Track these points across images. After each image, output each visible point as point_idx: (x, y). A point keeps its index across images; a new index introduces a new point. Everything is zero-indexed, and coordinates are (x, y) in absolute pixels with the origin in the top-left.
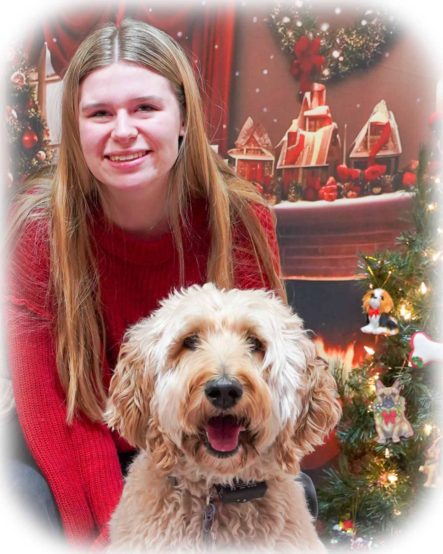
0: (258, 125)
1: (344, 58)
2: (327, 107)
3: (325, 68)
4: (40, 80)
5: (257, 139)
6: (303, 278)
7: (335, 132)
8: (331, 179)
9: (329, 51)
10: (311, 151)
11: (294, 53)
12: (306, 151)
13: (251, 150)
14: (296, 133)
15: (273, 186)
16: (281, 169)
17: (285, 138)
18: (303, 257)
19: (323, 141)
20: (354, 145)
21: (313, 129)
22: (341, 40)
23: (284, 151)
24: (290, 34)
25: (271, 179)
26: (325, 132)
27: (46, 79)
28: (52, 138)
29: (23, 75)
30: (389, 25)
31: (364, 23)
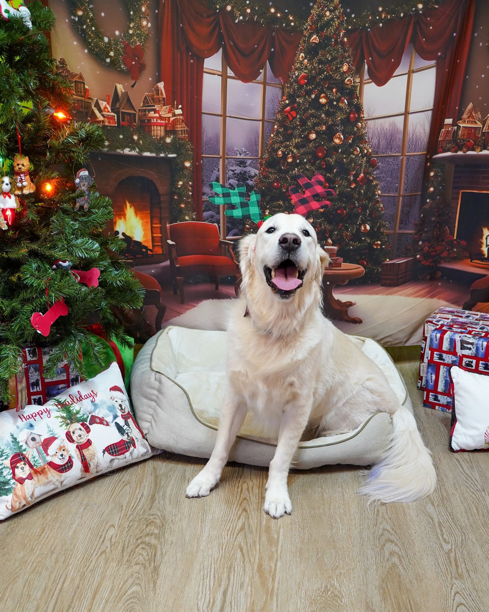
0: (475, 107)
4: (361, 82)
5: (474, 115)
13: (470, 121)
15: (480, 141)
25: (479, 137)
27: (364, 82)
28: (365, 115)
29: (352, 79)
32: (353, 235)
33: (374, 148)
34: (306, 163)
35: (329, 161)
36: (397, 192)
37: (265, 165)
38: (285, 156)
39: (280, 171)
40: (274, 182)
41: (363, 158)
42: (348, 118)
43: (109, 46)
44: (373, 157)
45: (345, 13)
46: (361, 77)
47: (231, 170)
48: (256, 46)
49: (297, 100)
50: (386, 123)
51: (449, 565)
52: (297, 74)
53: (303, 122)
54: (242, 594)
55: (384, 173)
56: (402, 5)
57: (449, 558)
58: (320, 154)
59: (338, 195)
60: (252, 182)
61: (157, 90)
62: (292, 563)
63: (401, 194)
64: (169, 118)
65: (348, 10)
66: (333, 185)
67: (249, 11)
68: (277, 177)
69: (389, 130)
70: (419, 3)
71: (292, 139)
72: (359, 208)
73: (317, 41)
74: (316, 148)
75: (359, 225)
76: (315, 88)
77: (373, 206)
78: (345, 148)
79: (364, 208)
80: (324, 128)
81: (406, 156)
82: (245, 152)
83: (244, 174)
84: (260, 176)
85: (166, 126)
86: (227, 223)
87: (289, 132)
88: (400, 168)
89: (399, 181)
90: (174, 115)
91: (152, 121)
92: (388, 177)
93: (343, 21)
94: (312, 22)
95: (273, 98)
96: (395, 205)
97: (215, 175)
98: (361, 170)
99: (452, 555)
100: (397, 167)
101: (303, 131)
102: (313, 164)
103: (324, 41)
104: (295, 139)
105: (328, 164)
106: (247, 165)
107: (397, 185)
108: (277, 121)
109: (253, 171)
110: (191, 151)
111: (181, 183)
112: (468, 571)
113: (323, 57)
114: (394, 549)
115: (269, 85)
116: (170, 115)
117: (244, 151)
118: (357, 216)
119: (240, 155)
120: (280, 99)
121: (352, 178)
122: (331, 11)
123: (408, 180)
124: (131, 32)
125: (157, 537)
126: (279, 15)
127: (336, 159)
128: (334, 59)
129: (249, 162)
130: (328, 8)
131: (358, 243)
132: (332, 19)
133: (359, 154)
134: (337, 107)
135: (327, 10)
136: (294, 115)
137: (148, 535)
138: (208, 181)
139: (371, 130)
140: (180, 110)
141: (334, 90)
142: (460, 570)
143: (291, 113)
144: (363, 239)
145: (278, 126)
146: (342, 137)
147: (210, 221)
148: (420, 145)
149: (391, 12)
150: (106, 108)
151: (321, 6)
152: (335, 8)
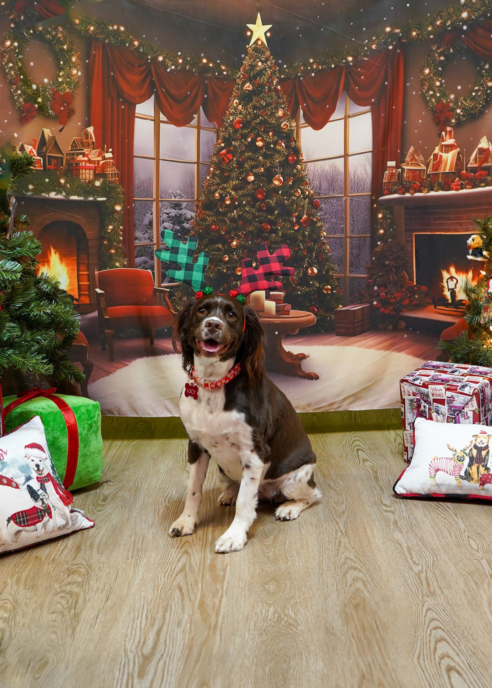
0: (417, 150)
1: (463, 113)
2: (454, 140)
3: (452, 119)
4: (297, 126)
5: (416, 158)
6: (443, 233)
7: (459, 153)
8: (457, 179)
9: (455, 109)
10: (446, 164)
11: (435, 111)
12: (443, 164)
13: (413, 164)
14: (437, 154)
15: (425, 183)
16: (430, 174)
17: (432, 157)
18: (443, 222)
19: (452, 158)
20: (470, 160)
21: (447, 152)
22: (461, 103)
23: (431, 164)
24: (433, 100)
25: (424, 179)
26: (453, 153)
27: (301, 126)
28: (304, 158)
29: (288, 124)
30: (488, 95)
31: (474, 94)
32: (300, 278)
33: (316, 189)
34: (245, 205)
35: (269, 203)
36: (343, 233)
37: (201, 207)
38: (222, 198)
39: (218, 213)
40: (213, 225)
41: (305, 199)
42: (287, 160)
43: (37, 93)
44: (315, 199)
45: (277, 64)
46: (297, 122)
47: (165, 213)
48: (189, 93)
49: (233, 143)
50: (327, 165)
51: (420, 585)
52: (231, 119)
53: (240, 165)
54: (180, 631)
55: (328, 215)
56: (332, 58)
57: (420, 579)
58: (260, 196)
59: (281, 237)
60: (188, 225)
61: (87, 134)
63: (348, 235)
64: (99, 161)
65: (280, 61)
66: (275, 227)
67: (180, 61)
68: (214, 219)
69: (330, 172)
70: (349, 56)
71: (229, 181)
72: (304, 250)
73: (251, 88)
74: (255, 189)
75: (305, 268)
76: (251, 132)
77: (319, 248)
78: (286, 190)
79: (310, 250)
80: (262, 170)
81: (349, 196)
82: (180, 195)
83: (179, 217)
84: (197, 218)
85: (95, 169)
86: (162, 268)
87: (226, 174)
88: (344, 209)
89: (344, 222)
90: (104, 158)
91: (81, 165)
92: (332, 218)
93: (275, 71)
94: (244, 71)
95: (208, 141)
96: (342, 247)
97: (148, 218)
98: (304, 211)
100: (341, 208)
101: (241, 173)
102: (253, 206)
103: (257, 88)
104: (233, 181)
105: (268, 205)
106: (182, 207)
107: (342, 226)
108: (213, 164)
109: (189, 214)
110: (121, 194)
111: (111, 227)
112: (440, 588)
113: (258, 102)
115: (204, 129)
116: (100, 158)
117: (179, 193)
118: (302, 259)
119: (175, 197)
120: (215, 142)
121: (295, 220)
122: (262, 62)
123: (353, 221)
124: (60, 80)
125: (80, 585)
126: (211, 65)
127: (277, 200)
128: (268, 105)
129: (184, 204)
130: (260, 59)
131: (306, 288)
132: (265, 69)
133: (300, 195)
134: (274, 150)
135: (259, 61)
136: (231, 158)
137: (69, 583)
138: (140, 225)
139: (311, 172)
140: (111, 154)
141: (271, 134)
142: (432, 588)
143: (227, 155)
144: (311, 282)
145: (214, 168)
146: (281, 178)
147: (143, 267)
148: (362, 186)
149: (322, 64)
150: (31, 151)
151: (252, 58)
152: (267, 59)
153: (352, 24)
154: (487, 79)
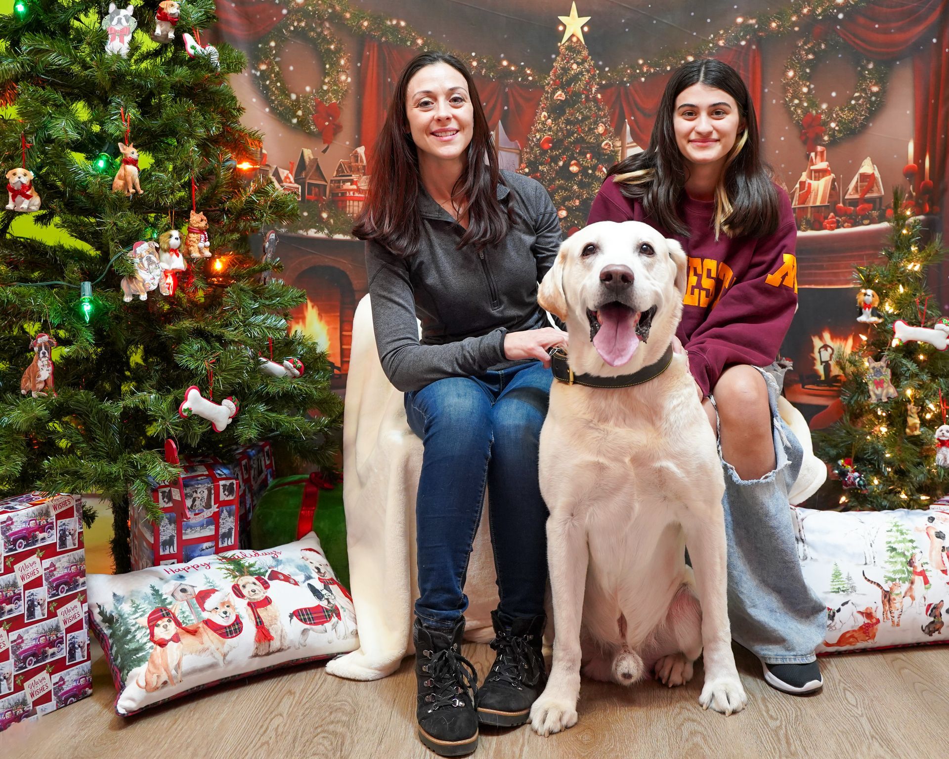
1: (840, 128)
2: (827, 163)
3: (825, 136)
4: (623, 146)
6: (813, 287)
7: (833, 181)
8: (832, 214)
9: (828, 123)
10: (817, 195)
11: (802, 125)
12: (813, 194)
14: (805, 182)
17: (798, 185)
18: (814, 272)
19: (825, 187)
20: (848, 189)
21: (817, 178)
22: (836, 115)
23: (797, 195)
26: (827, 180)
27: (627, 146)
29: (610, 143)
30: (872, 104)
31: (853, 102)
43: (297, 105)
45: (597, 66)
46: (623, 140)
49: (540, 168)
51: (777, 742)
52: (538, 137)
56: (668, 58)
57: (777, 735)
61: (356, 156)
62: (545, 747)
65: (601, 63)
67: (475, 64)
70: (688, 55)
73: (563, 98)
74: (568, 228)
76: (563, 153)
80: (577, 203)
91: (348, 195)
93: (595, 75)
94: (555, 76)
95: (508, 166)
99: (782, 733)
103: (571, 97)
112: (804, 749)
113: (572, 116)
114: (696, 728)
115: (503, 149)
120: (517, 167)
122: (578, 64)
124: (325, 88)
126: (513, 68)
128: (585, 118)
130: (575, 60)
132: (581, 73)
134: (593, 177)
135: (574, 63)
137: (333, 722)
141: (588, 156)
142: (794, 747)
149: (655, 66)
150: (287, 177)
151: (566, 58)
152: (584, 61)
153: (692, 14)
154: (870, 82)
